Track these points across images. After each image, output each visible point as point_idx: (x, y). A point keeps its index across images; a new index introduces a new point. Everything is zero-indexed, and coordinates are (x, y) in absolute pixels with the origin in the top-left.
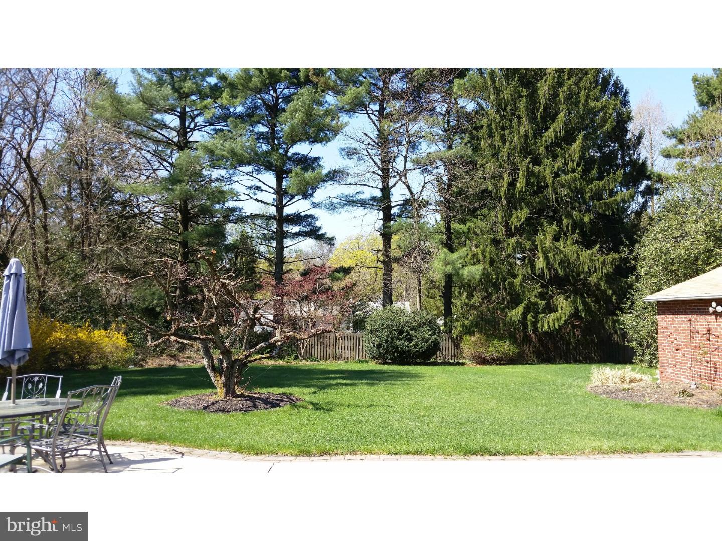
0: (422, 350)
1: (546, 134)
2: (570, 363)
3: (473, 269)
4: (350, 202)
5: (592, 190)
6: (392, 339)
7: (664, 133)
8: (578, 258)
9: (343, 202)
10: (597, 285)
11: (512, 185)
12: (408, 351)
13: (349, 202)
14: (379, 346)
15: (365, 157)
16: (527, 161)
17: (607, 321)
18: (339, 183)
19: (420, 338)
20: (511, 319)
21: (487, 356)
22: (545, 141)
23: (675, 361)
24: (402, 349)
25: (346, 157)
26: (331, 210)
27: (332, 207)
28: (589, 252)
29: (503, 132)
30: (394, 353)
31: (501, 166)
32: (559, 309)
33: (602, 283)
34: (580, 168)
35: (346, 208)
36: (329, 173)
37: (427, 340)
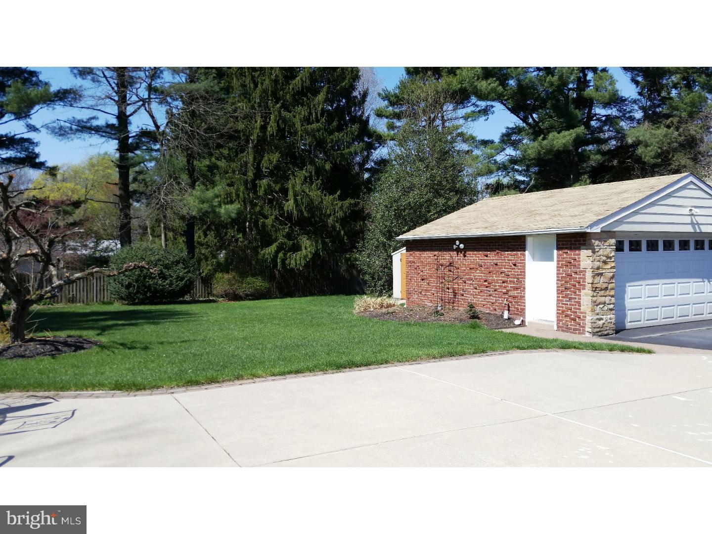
0: (178, 288)
1: (294, 82)
2: (307, 296)
3: (230, 207)
4: (84, 127)
5: (332, 140)
6: (145, 277)
7: (379, 94)
8: (322, 202)
9: (74, 127)
10: (334, 227)
11: (263, 128)
12: (162, 290)
13: (82, 127)
14: (129, 286)
15: (100, 79)
16: (278, 106)
17: (340, 259)
18: (71, 106)
19: (175, 277)
20: (263, 257)
21: (241, 292)
22: (293, 89)
23: (421, 289)
24: (155, 288)
25: (78, 76)
26: (60, 135)
27: (61, 132)
28: (331, 197)
29: (253, 73)
30: (146, 293)
31: (253, 107)
32: (303, 248)
33: (337, 225)
34: (323, 119)
35: (78, 135)
36: (59, 91)
37: (182, 279)
